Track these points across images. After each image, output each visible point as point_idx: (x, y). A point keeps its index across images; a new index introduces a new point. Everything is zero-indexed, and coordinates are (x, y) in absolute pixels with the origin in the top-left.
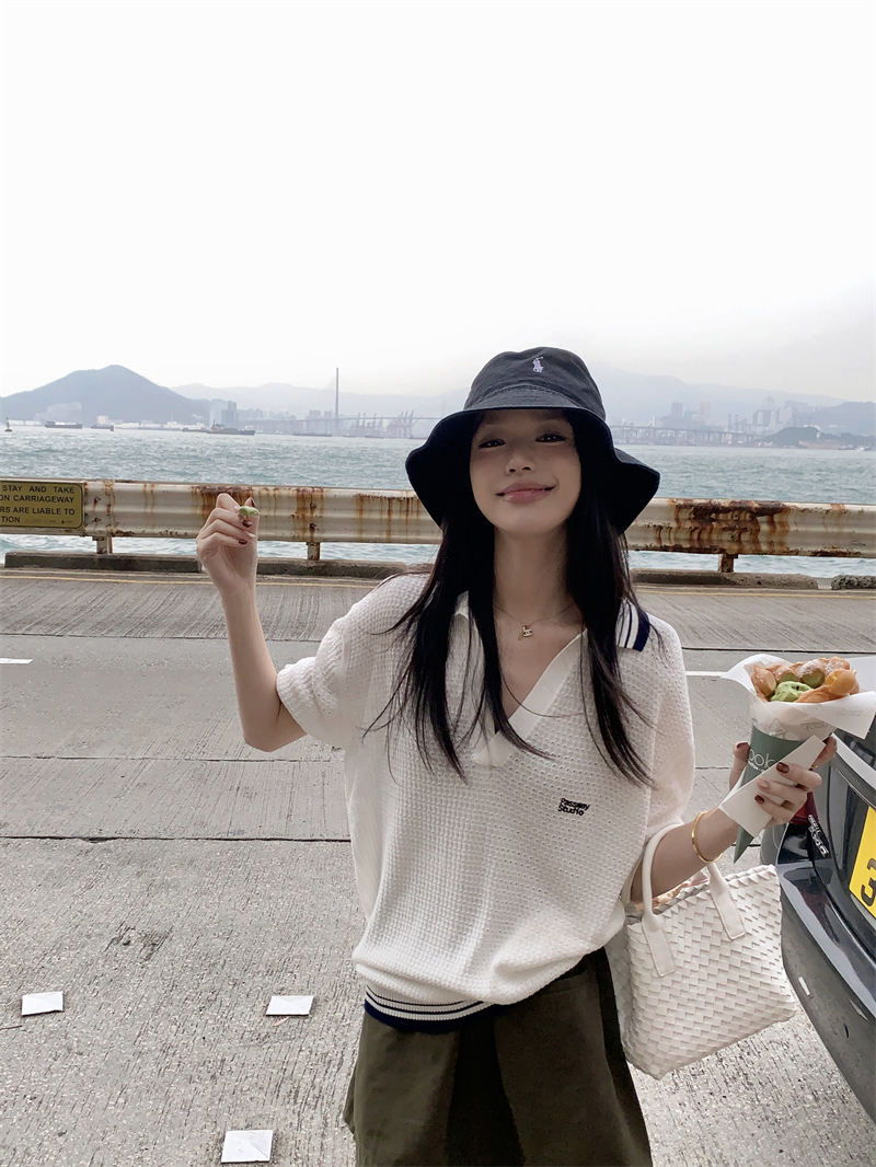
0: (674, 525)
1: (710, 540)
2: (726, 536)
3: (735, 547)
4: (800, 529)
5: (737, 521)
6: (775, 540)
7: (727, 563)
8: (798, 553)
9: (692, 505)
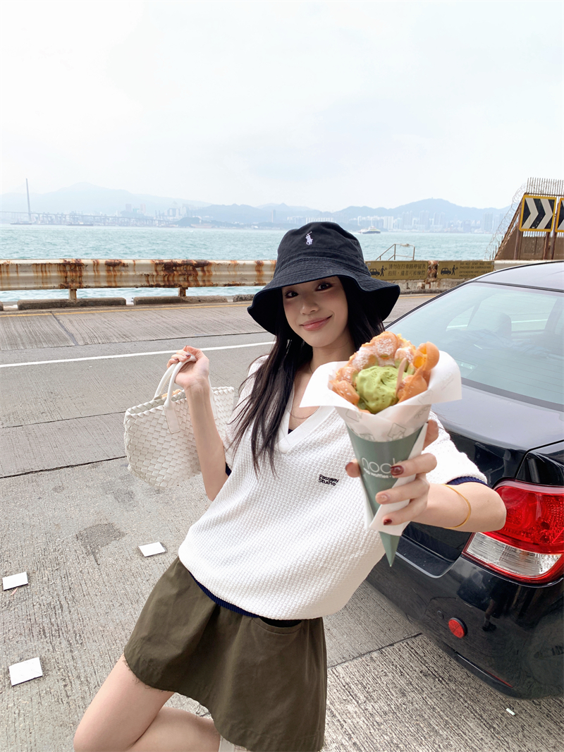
0: (155, 273)
1: (173, 281)
2: (181, 278)
3: (186, 284)
4: (218, 273)
5: (186, 270)
6: (206, 279)
7: (183, 292)
8: (217, 285)
9: (163, 263)
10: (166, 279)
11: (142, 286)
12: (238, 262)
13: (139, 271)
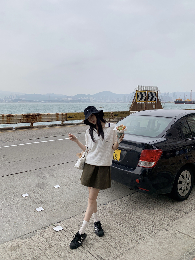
0: (23, 118)
1: (29, 121)
3: (33, 121)
4: (44, 118)
5: (33, 117)
6: (40, 120)
7: (32, 125)
8: (43, 122)
9: (26, 115)
10: (27, 120)
11: (18, 123)
12: (50, 114)
13: (17, 118)
